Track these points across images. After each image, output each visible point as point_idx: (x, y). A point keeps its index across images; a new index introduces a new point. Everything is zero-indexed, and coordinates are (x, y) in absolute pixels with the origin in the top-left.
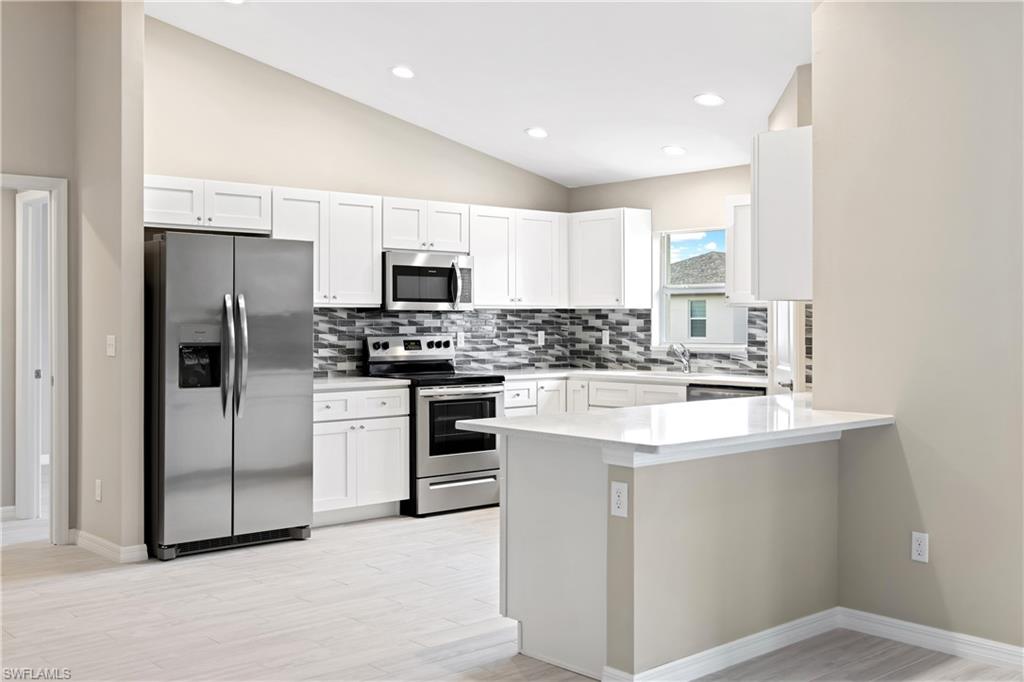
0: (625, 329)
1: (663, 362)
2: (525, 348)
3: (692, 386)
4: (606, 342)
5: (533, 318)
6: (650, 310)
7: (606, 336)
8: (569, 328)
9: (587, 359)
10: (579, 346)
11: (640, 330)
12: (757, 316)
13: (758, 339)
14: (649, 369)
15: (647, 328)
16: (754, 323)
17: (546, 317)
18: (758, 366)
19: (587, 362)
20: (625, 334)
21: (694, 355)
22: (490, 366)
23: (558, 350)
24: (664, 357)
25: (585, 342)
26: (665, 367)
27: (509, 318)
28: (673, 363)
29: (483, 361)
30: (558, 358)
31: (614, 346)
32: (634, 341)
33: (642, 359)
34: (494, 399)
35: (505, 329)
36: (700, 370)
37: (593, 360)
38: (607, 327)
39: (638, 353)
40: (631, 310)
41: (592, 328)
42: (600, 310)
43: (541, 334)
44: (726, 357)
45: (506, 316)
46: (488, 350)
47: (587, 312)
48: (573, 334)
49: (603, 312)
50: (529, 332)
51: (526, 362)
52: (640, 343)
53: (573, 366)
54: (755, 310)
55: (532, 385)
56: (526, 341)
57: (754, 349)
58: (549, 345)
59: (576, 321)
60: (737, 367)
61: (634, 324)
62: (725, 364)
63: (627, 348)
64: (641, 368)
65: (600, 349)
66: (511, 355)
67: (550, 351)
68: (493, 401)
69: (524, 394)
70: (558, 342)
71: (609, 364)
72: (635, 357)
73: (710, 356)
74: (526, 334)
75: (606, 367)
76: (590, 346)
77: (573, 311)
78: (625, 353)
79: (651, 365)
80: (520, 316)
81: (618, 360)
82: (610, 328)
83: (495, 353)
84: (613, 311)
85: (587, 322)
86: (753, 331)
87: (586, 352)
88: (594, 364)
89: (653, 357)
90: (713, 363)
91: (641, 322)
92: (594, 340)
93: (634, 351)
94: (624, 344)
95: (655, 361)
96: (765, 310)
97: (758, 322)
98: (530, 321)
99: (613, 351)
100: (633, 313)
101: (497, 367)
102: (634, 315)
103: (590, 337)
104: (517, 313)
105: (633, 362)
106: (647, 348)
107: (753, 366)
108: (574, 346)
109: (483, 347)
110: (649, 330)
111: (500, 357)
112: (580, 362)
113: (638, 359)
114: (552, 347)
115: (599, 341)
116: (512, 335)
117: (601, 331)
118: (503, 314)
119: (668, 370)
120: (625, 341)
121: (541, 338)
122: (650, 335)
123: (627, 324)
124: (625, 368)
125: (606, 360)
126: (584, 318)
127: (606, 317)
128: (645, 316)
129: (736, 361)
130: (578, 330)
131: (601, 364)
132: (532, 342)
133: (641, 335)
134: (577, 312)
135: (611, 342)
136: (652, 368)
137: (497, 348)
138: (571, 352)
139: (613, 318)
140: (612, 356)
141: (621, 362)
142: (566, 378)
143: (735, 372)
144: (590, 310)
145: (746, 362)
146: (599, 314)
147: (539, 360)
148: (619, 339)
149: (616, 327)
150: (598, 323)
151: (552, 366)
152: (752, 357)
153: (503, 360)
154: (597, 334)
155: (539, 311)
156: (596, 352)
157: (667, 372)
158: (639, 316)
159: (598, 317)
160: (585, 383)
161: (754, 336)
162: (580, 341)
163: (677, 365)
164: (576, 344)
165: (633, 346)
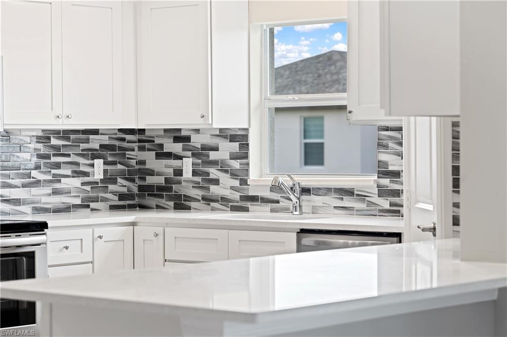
0: (213, 155)
1: (265, 201)
2: (76, 182)
3: (303, 231)
4: (187, 174)
5: (87, 141)
6: (247, 130)
7: (187, 165)
8: (136, 155)
9: (161, 197)
10: (151, 180)
11: (234, 157)
12: (391, 138)
13: (391, 168)
14: (246, 210)
15: (243, 154)
16: (386, 147)
17: (105, 140)
18: (391, 205)
19: (162, 202)
20: (214, 163)
21: (306, 191)
22: (27, 209)
23: (122, 185)
24: (267, 194)
25: (159, 174)
26: (270, 206)
27: (54, 141)
28: (278, 202)
29: (17, 202)
30: (122, 197)
31: (198, 179)
32: (226, 171)
33: (236, 196)
34: (33, 253)
35: (47, 157)
36: (315, 210)
37: (170, 198)
38: (189, 153)
39: (232, 188)
40: (221, 130)
41: (169, 155)
42: (180, 130)
43: (99, 163)
44: (349, 192)
45: (49, 138)
46: (24, 186)
47: (162, 133)
48: (143, 162)
49: (183, 133)
50: (81, 160)
51: (78, 201)
52: (234, 175)
53: (143, 207)
54: (387, 129)
55: (86, 234)
56: (78, 174)
57: (385, 181)
58: (109, 179)
59: (147, 145)
60: (363, 206)
61: (226, 149)
62: (348, 202)
63: (216, 182)
64: (236, 209)
65: (179, 183)
66: (56, 192)
67: (111, 187)
68: (31, 256)
69: (74, 246)
70: (122, 174)
71: (193, 204)
72: (227, 193)
73: (328, 190)
74: (77, 164)
75: (188, 208)
76: (166, 179)
77: (142, 131)
78: (213, 188)
79: (248, 204)
80: (68, 139)
81: (204, 198)
82: (194, 155)
83: (34, 191)
84: (197, 131)
85: (161, 146)
86: (383, 157)
87: (160, 188)
88: (172, 204)
89: (251, 193)
90: (332, 200)
91: (235, 146)
92: (171, 171)
93: (226, 186)
94: (212, 176)
95: (254, 199)
96: (400, 129)
97: (391, 145)
98: (83, 146)
99: (197, 186)
100: (224, 134)
101: (37, 210)
102: (225, 137)
104: (65, 134)
105: (224, 200)
106: (244, 182)
107: (385, 204)
108: (144, 179)
109: (18, 182)
110: (246, 156)
111: (42, 195)
112: (153, 201)
113: (231, 197)
114: (114, 182)
115: (179, 172)
116: (58, 166)
117: (180, 158)
118: (45, 137)
119: (272, 211)
120: (214, 173)
121: (98, 169)
122: (248, 164)
123: (216, 149)
124: (213, 209)
125: (188, 198)
126: (158, 141)
127: (187, 139)
128: (240, 138)
129: (362, 197)
130: (149, 157)
131: (181, 204)
132: (86, 174)
133: (236, 164)
134: (147, 133)
135: (195, 173)
136: (251, 208)
137: (37, 183)
138: (141, 188)
139: (197, 141)
140: (196, 193)
141: (208, 200)
142: (133, 224)
143: (361, 213)
144: (166, 131)
145: (376, 199)
146: (179, 137)
147: (96, 200)
148: (206, 169)
149: (202, 153)
150: (177, 148)
151: (113, 208)
152: (383, 192)
153: (45, 199)
154: (176, 163)
155: (95, 132)
156: (174, 187)
157: (270, 214)
158: (233, 138)
159: (177, 139)
160: (159, 230)
161: (386, 164)
162: (151, 173)
163: (284, 203)
164: (147, 177)
165: (225, 178)
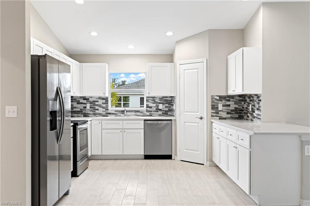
0: (96, 103)
1: (113, 114)
4: (88, 108)
6: (108, 97)
7: (88, 106)
9: (79, 114)
10: (75, 110)
11: (103, 103)
12: (149, 99)
13: (150, 106)
15: (107, 103)
16: (148, 101)
18: (150, 114)
20: (97, 105)
24: (114, 112)
25: (78, 108)
26: (115, 115)
28: (117, 114)
31: (92, 109)
32: (101, 107)
33: (104, 113)
37: (82, 114)
38: (89, 103)
39: (103, 111)
40: (99, 97)
41: (82, 103)
42: (85, 97)
44: (138, 111)
47: (79, 98)
48: (73, 105)
49: (86, 98)
52: (103, 108)
54: (149, 97)
57: (148, 109)
59: (74, 101)
60: (142, 114)
61: (100, 102)
62: (138, 114)
63: (98, 110)
64: (103, 116)
65: (85, 110)
71: (90, 115)
72: (101, 112)
76: (80, 109)
78: (97, 111)
79: (108, 115)
82: (90, 103)
84: (91, 97)
85: (79, 101)
86: (148, 103)
87: (78, 111)
88: (83, 115)
89: (109, 112)
90: (133, 113)
91: (104, 101)
92: (83, 107)
94: (96, 108)
95: (110, 114)
97: (150, 101)
99: (91, 111)
102: (101, 99)
103: (81, 106)
105: (100, 114)
106: (107, 110)
107: (148, 114)
108: (73, 109)
110: (108, 103)
112: (76, 115)
113: (103, 113)
115: (85, 107)
117: (86, 104)
119: (115, 116)
120: (97, 107)
122: (108, 105)
123: (98, 102)
124: (96, 116)
125: (88, 114)
126: (77, 100)
127: (88, 99)
128: (106, 99)
129: (142, 112)
131: (86, 115)
133: (104, 105)
134: (74, 98)
135: (90, 108)
136: (109, 116)
139: (91, 100)
140: (92, 113)
141: (95, 114)
143: (141, 116)
144: (81, 97)
145: (146, 113)
148: (94, 107)
149: (93, 103)
150: (85, 101)
152: (147, 111)
154: (84, 105)
156: (83, 111)
157: (115, 117)
158: (103, 99)
159: (84, 99)
160: (100, 122)
161: (148, 105)
162: (76, 108)
163: (119, 114)
164: (74, 109)
165: (101, 109)
